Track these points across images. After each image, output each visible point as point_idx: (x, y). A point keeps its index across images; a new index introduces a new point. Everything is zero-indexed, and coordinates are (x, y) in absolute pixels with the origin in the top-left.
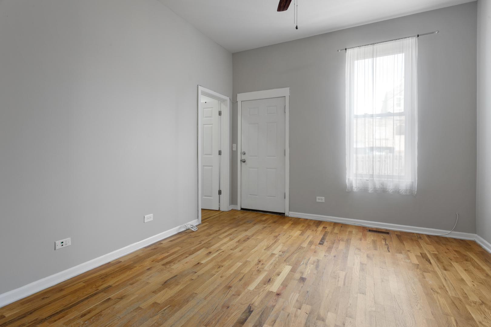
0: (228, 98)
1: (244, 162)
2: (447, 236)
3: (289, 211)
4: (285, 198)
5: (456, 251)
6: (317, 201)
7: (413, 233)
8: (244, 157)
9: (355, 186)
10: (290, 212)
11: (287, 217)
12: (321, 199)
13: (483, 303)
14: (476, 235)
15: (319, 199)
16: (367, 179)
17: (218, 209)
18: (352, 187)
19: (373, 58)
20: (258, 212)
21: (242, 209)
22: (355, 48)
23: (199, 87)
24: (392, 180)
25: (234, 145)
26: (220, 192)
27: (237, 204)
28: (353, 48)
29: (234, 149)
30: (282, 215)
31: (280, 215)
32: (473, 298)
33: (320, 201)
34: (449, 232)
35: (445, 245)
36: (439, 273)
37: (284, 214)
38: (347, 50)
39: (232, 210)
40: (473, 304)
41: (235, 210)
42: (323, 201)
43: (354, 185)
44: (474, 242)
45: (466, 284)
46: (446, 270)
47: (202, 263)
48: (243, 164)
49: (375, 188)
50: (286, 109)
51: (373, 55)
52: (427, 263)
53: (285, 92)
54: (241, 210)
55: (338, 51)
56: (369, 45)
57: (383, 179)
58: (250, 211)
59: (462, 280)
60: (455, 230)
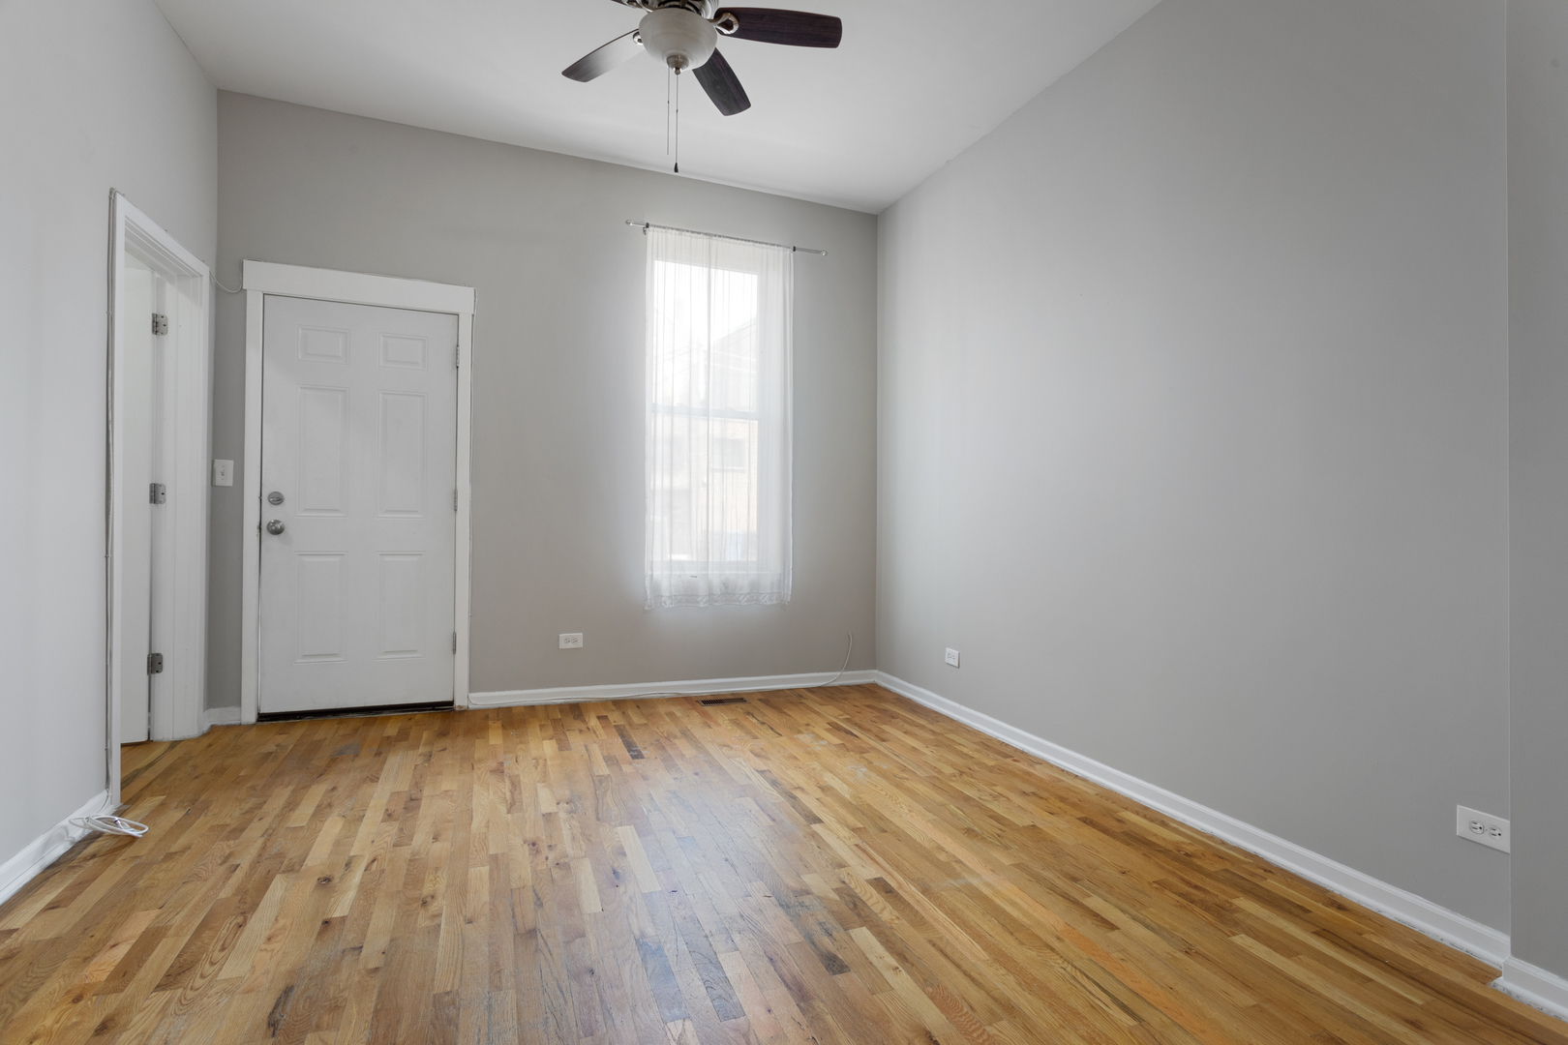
0: (204, 270)
1: (277, 532)
2: (836, 684)
3: (471, 690)
4: (454, 650)
5: (868, 706)
6: (563, 645)
7: (783, 690)
8: (272, 514)
9: (667, 595)
10: (473, 695)
11: (464, 712)
12: (571, 640)
13: (962, 773)
14: (876, 671)
15: (567, 641)
16: (694, 573)
17: (144, 739)
18: (658, 596)
19: (710, 268)
20: (343, 717)
21: (263, 717)
22: (670, 231)
23: (119, 199)
24: (745, 572)
25: (228, 465)
26: (155, 664)
27: (239, 704)
28: (664, 228)
29: (226, 480)
30: (442, 709)
31: (434, 709)
32: (948, 770)
33: (570, 645)
34: (838, 674)
35: (845, 699)
36: (881, 748)
37: (451, 703)
38: (651, 228)
39: (213, 728)
40: (954, 778)
41: (229, 727)
42: (580, 644)
43: (665, 592)
44: (875, 685)
45: (923, 754)
46: (884, 740)
47: (343, 919)
48: (270, 541)
49: (711, 594)
50: (460, 357)
51: (710, 262)
52: (852, 737)
53: (460, 299)
54: (258, 720)
55: (628, 223)
56: (701, 236)
57: (727, 572)
58: (307, 720)
59: (914, 749)
60: (847, 669)
